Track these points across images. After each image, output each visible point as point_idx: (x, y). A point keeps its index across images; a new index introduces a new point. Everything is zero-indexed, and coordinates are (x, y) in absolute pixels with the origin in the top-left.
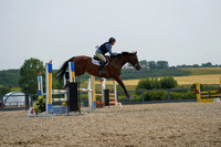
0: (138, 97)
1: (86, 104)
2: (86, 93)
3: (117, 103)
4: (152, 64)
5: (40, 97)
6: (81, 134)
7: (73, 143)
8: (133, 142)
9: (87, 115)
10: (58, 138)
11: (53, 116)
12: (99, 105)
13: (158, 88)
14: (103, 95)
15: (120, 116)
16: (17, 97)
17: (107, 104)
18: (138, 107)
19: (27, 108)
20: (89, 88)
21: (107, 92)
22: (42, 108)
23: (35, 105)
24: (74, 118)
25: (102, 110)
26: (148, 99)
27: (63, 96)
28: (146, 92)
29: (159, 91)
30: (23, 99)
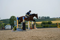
0: (42, 26)
1: (28, 28)
2: (28, 25)
3: (36, 28)
4: (45, 17)
5: (15, 27)
6: (26, 36)
7: (24, 39)
8: (40, 39)
9: (28, 31)
10: (20, 37)
11: (19, 32)
12: (31, 29)
13: (47, 24)
16: (9, 27)
17: (33, 28)
18: (41, 29)
19: (12, 29)
20: (28, 24)
21: (33, 25)
22: (16, 29)
23: (14, 29)
24: (24, 32)
25: (32, 30)
26: (44, 27)
27: (21, 26)
28: (44, 25)
29: (47, 25)
30: (10, 27)
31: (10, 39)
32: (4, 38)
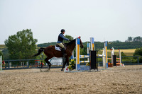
0: (135, 60)
1: (102, 65)
2: (102, 57)
3: (121, 64)
5: (72, 60)
6: (99, 84)
9: (102, 72)
10: (85, 86)
11: (81, 72)
14: (112, 59)
15: (124, 72)
17: (115, 64)
18: (135, 67)
20: (103, 54)
21: (115, 57)
22: (74, 67)
24: (94, 74)
25: (112, 68)
27: (86, 59)
28: (140, 57)
31: (61, 89)
32: (47, 87)
